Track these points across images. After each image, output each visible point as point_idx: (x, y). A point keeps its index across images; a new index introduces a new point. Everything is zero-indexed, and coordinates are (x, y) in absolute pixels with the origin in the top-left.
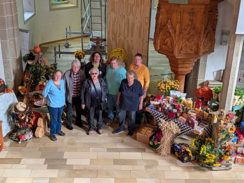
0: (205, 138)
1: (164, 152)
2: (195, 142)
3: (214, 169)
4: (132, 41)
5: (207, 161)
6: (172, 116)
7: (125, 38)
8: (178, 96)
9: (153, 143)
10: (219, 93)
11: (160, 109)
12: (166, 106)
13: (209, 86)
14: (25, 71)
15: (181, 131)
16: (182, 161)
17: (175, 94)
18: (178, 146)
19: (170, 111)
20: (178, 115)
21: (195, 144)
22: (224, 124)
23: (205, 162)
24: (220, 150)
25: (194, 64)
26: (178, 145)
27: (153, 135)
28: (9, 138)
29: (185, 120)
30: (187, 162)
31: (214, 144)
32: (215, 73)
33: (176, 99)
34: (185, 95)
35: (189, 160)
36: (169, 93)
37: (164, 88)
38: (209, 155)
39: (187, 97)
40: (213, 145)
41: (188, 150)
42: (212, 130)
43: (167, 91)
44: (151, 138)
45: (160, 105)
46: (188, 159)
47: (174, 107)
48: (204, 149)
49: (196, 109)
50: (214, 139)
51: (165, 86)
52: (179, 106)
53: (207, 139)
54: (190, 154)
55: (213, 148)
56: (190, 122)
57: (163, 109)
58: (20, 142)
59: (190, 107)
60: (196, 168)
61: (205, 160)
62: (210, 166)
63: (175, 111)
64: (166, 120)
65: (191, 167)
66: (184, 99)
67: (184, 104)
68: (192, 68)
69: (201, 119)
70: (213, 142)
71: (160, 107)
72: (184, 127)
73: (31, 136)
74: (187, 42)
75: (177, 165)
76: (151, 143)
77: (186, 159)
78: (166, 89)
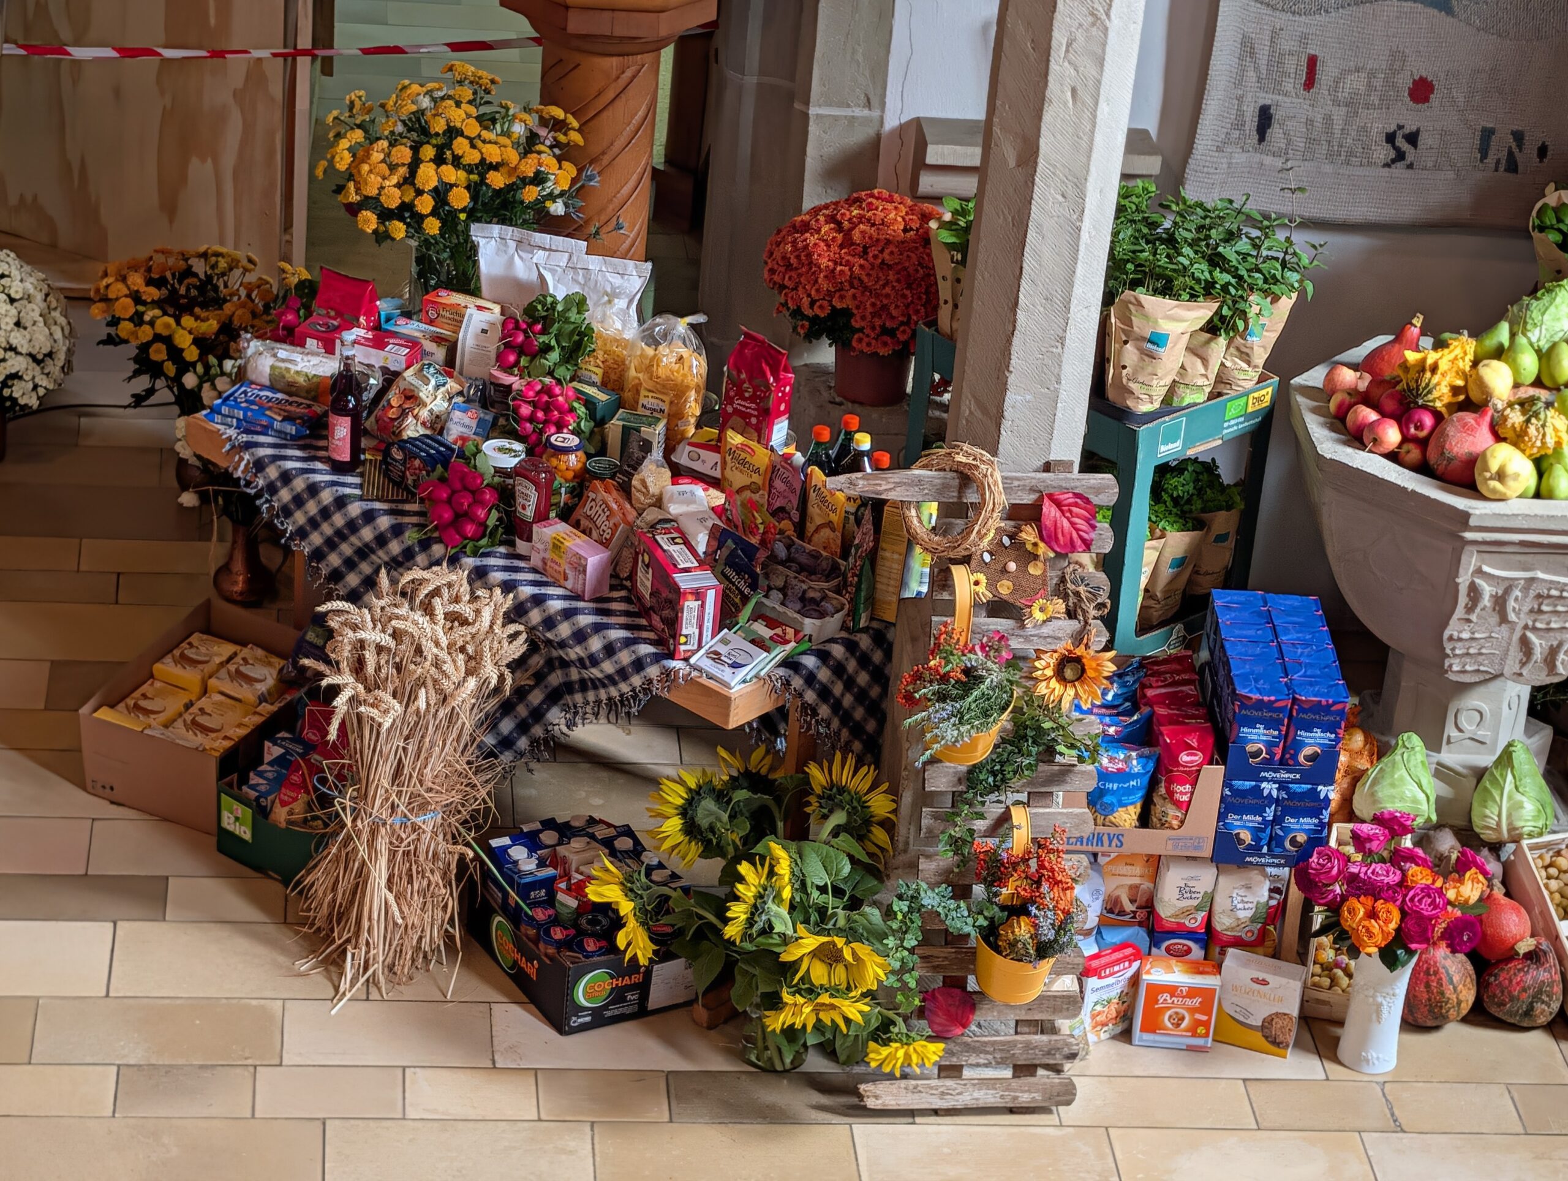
5: (798, 1013)
6: (461, 517)
8: (558, 289)
9: (262, 812)
11: (344, 430)
13: (925, 182)
16: (555, 1011)
18: (519, 853)
20: (528, 500)
21: (691, 829)
23: (777, 1022)
33: (532, 325)
34: (638, 277)
35: (633, 1007)
36: (468, 252)
37: (393, 198)
38: (811, 942)
39: (650, 307)
43: (435, 227)
44: (239, 761)
46: (618, 996)
47: (500, 411)
48: (771, 884)
49: (735, 439)
50: (888, 777)
52: (546, 401)
53: (817, 775)
54: (633, 940)
56: (645, 581)
57: (377, 439)
59: (673, 415)
60: (687, 1091)
62: (837, 1072)
63: (501, 455)
65: (640, 1076)
66: (615, 321)
67: (614, 381)
70: (880, 804)
71: (341, 408)
72: (581, 635)
75: (486, 1053)
78: (425, 205)
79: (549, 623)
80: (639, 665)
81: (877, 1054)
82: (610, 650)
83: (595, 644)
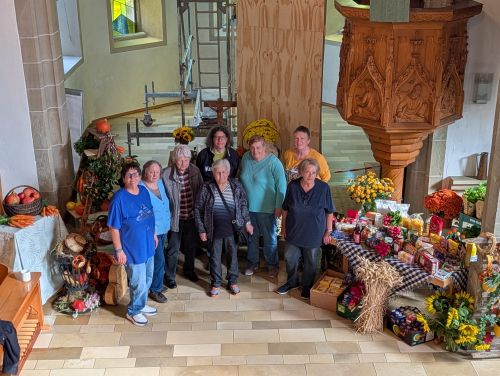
0: (453, 294)
1: (369, 326)
2: (433, 303)
3: (475, 355)
4: (287, 104)
5: (462, 340)
6: (384, 252)
7: (273, 99)
8: (393, 210)
9: (346, 307)
10: (476, 200)
11: (358, 237)
12: (368, 231)
13: (453, 188)
14: (80, 173)
15: (404, 281)
16: (409, 342)
17: (385, 207)
18: (398, 313)
19: (378, 241)
20: (397, 247)
21: (434, 307)
22: (494, 262)
23: (458, 342)
24: (487, 317)
25: (421, 144)
26: (399, 310)
27: (344, 293)
28: (53, 307)
29: (412, 258)
30: (418, 343)
31: (473, 304)
32: (465, 162)
33: (389, 217)
34: (406, 207)
35: (423, 341)
36: (373, 204)
37: (363, 196)
38: (465, 326)
39: (410, 212)
40: (471, 306)
41: (420, 319)
42: (466, 277)
43: (370, 200)
44: (340, 299)
45: (357, 230)
46: (421, 339)
47: (386, 232)
48: (455, 316)
49: (432, 235)
50: (472, 295)
51: (365, 192)
52: (396, 230)
53: (458, 296)
54: (426, 328)
55: (471, 313)
56: (422, 261)
57: (363, 238)
58: (75, 316)
59: (419, 230)
60: (438, 356)
61: (458, 338)
62: (466, 351)
63: (388, 240)
64: (371, 261)
65: (428, 354)
66: (404, 215)
67: (406, 225)
68: (417, 153)
69: (444, 255)
70: (471, 301)
71: (357, 233)
72: (411, 272)
73: (97, 302)
74: (408, 100)
75: (398, 350)
76: (341, 309)
77: (416, 337)
78: (368, 197)
79: (404, 270)
80: (423, 277)
81: (477, 347)
82: (417, 274)
83: (414, 273)
